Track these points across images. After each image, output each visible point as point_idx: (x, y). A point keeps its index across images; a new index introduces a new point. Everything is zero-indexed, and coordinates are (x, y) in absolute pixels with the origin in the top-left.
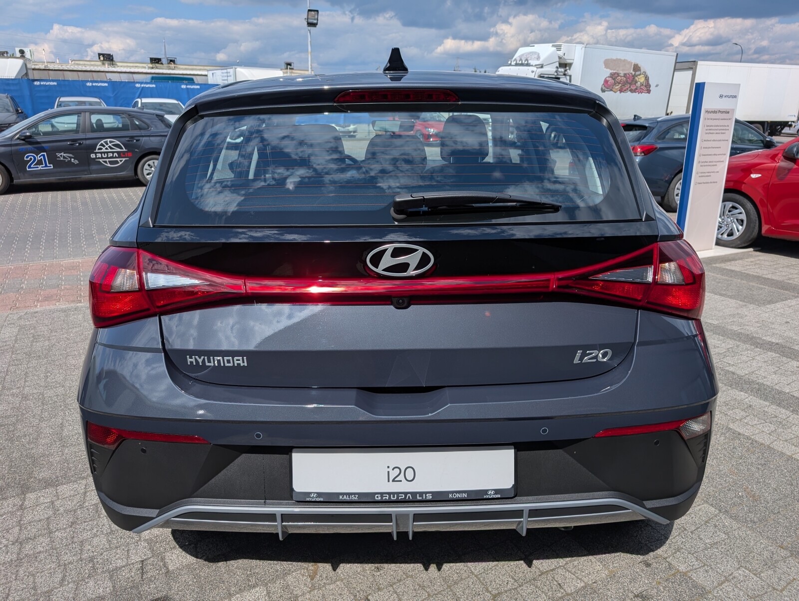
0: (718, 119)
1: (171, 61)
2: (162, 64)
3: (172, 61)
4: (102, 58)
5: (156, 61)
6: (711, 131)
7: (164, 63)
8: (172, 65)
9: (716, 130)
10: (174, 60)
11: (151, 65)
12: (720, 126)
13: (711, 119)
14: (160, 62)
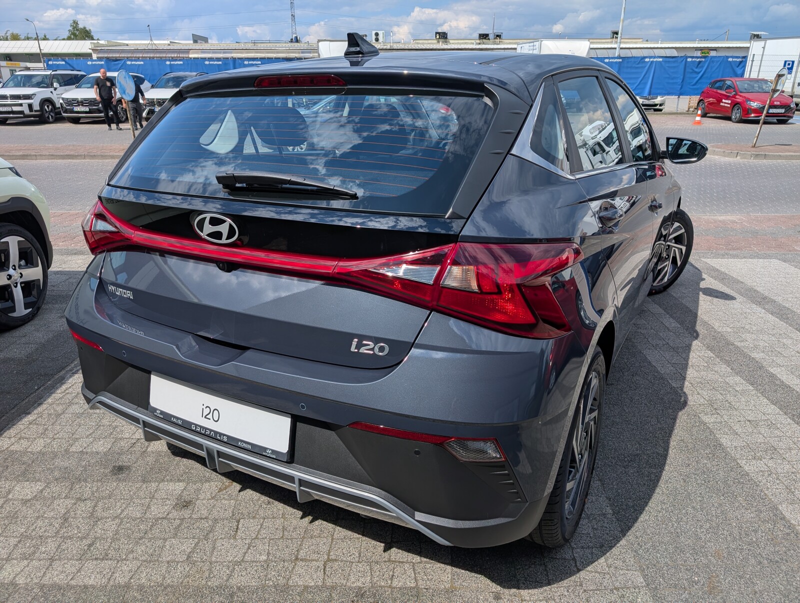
1: (497, 36)
2: (489, 39)
3: (499, 36)
4: (438, 37)
5: (484, 36)
7: (491, 38)
8: (498, 40)
10: (500, 35)
11: (478, 41)
14: (487, 38)
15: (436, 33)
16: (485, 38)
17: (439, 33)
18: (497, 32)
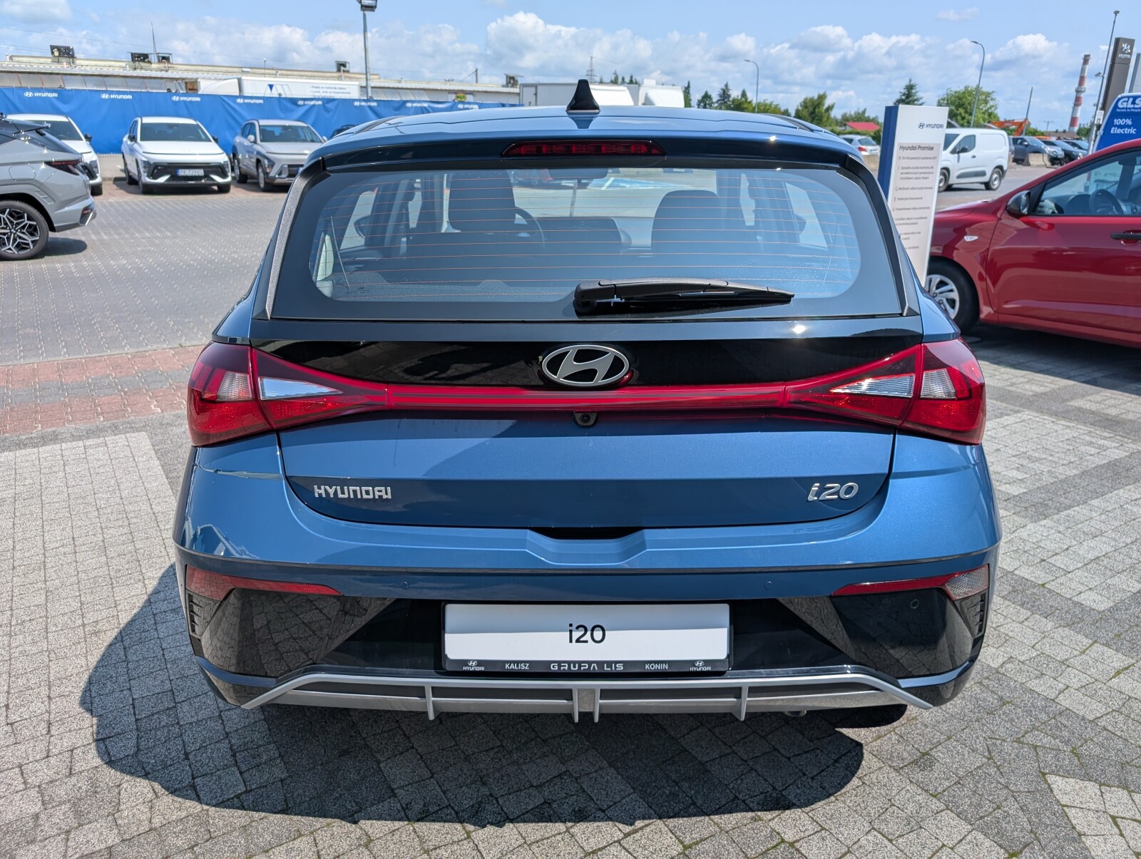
0: (918, 158)
2: (150, 62)
3: (165, 59)
4: (56, 54)
5: (141, 58)
6: (908, 176)
7: (153, 61)
8: (165, 64)
9: (915, 173)
10: (168, 57)
11: (132, 65)
12: (921, 168)
13: (908, 158)
14: (146, 60)
15: (52, 48)
16: (143, 61)
17: (59, 48)
18: (163, 51)
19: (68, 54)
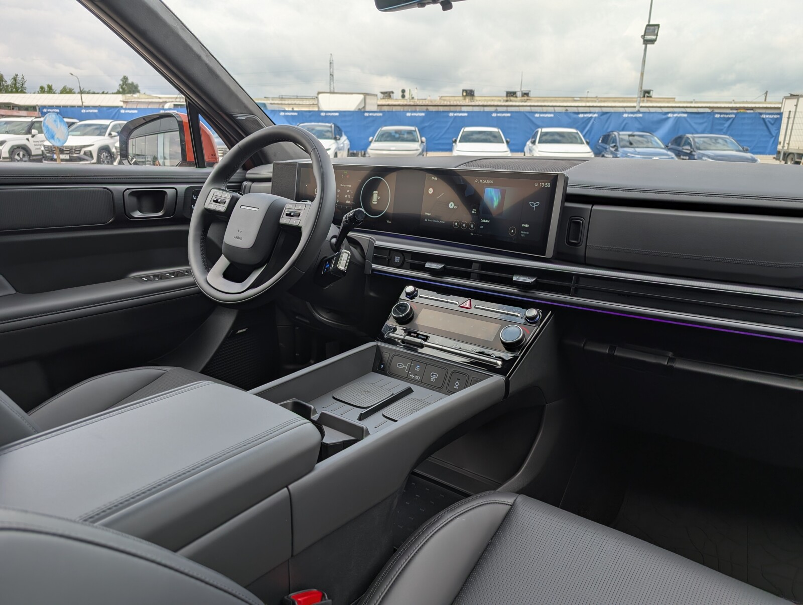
19: (471, 94)
